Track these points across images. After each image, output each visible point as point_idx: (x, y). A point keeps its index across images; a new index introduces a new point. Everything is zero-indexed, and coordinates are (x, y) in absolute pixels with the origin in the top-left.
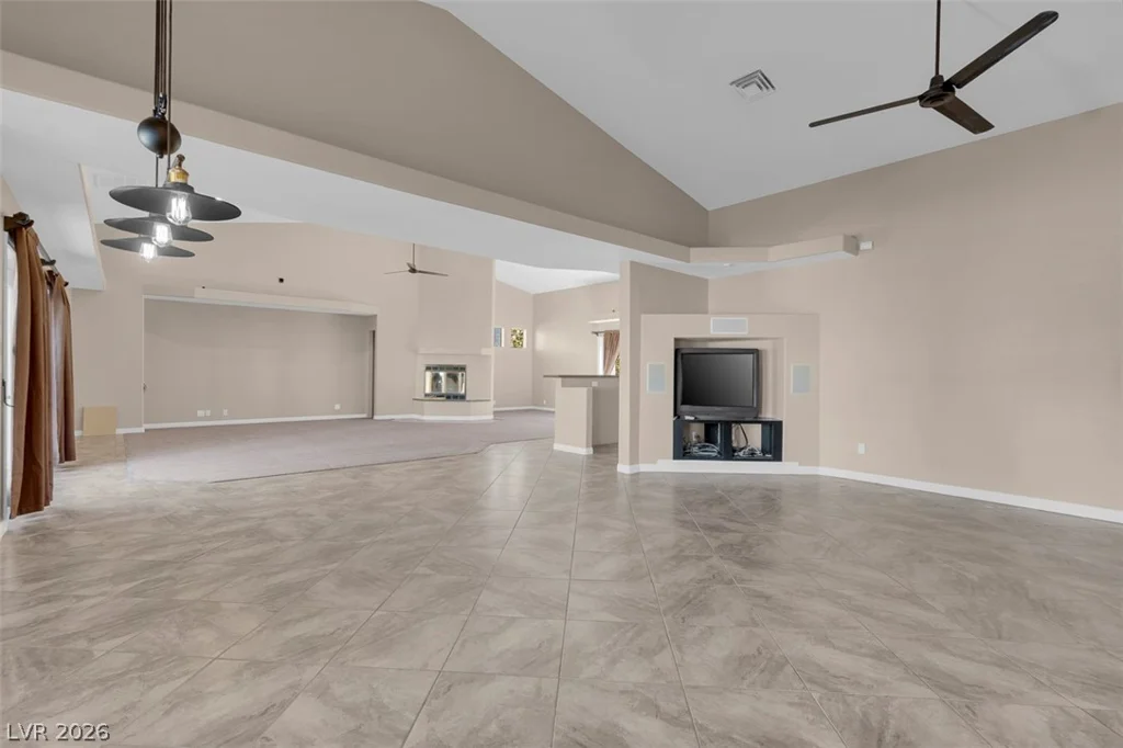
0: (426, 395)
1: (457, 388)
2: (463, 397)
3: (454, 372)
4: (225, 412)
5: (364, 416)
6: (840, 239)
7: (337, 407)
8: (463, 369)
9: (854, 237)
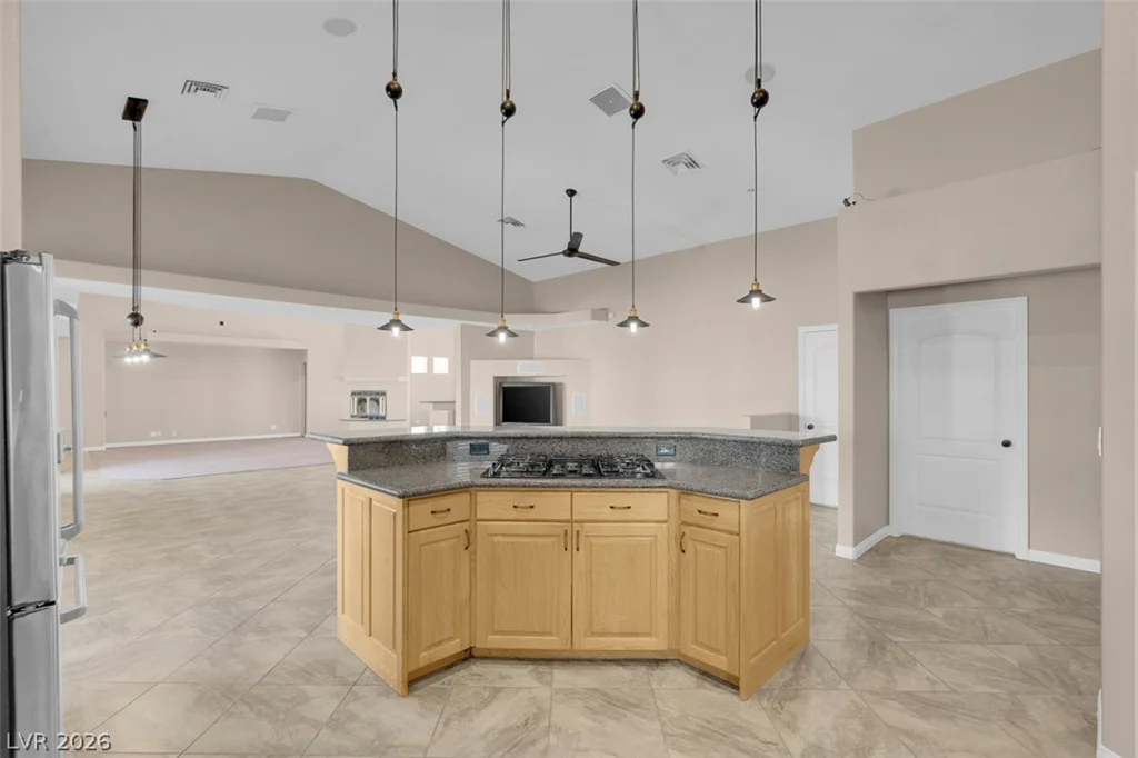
0: (352, 416)
1: (378, 410)
2: (383, 418)
3: (376, 397)
4: (174, 434)
5: (298, 434)
6: (589, 313)
7: (274, 427)
8: (383, 394)
9: (604, 309)
